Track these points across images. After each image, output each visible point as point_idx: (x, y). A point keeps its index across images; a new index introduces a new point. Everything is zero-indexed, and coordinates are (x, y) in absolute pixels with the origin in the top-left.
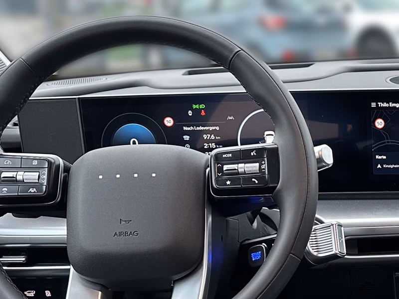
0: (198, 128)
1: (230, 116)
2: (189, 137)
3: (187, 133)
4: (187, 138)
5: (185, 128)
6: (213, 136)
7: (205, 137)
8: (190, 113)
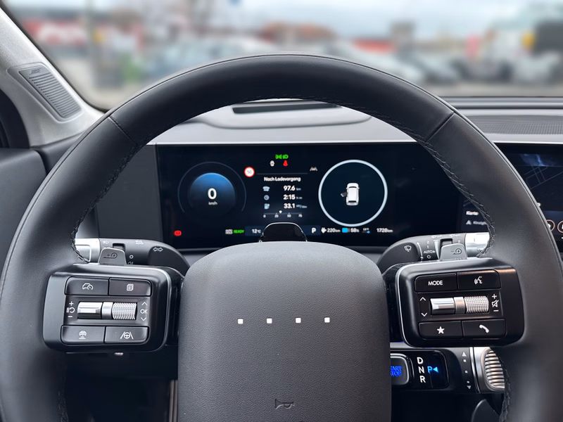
0: (279, 179)
1: (314, 167)
2: (269, 188)
3: (267, 184)
4: (266, 189)
5: (266, 179)
6: (293, 187)
7: (285, 188)
8: (272, 163)
